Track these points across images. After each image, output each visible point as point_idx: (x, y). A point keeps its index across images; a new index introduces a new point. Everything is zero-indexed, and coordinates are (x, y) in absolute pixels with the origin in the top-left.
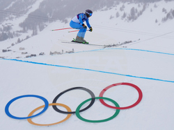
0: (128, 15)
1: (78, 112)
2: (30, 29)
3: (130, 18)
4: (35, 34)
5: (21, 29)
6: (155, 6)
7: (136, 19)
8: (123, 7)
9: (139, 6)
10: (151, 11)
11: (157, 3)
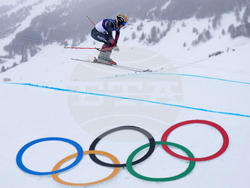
0: (147, 37)
1: (130, 165)
2: (18, 54)
3: (150, 41)
4: (24, 60)
5: (7, 53)
6: (184, 25)
7: (157, 41)
8: (142, 25)
9: (162, 24)
10: (178, 31)
11: (186, 21)
